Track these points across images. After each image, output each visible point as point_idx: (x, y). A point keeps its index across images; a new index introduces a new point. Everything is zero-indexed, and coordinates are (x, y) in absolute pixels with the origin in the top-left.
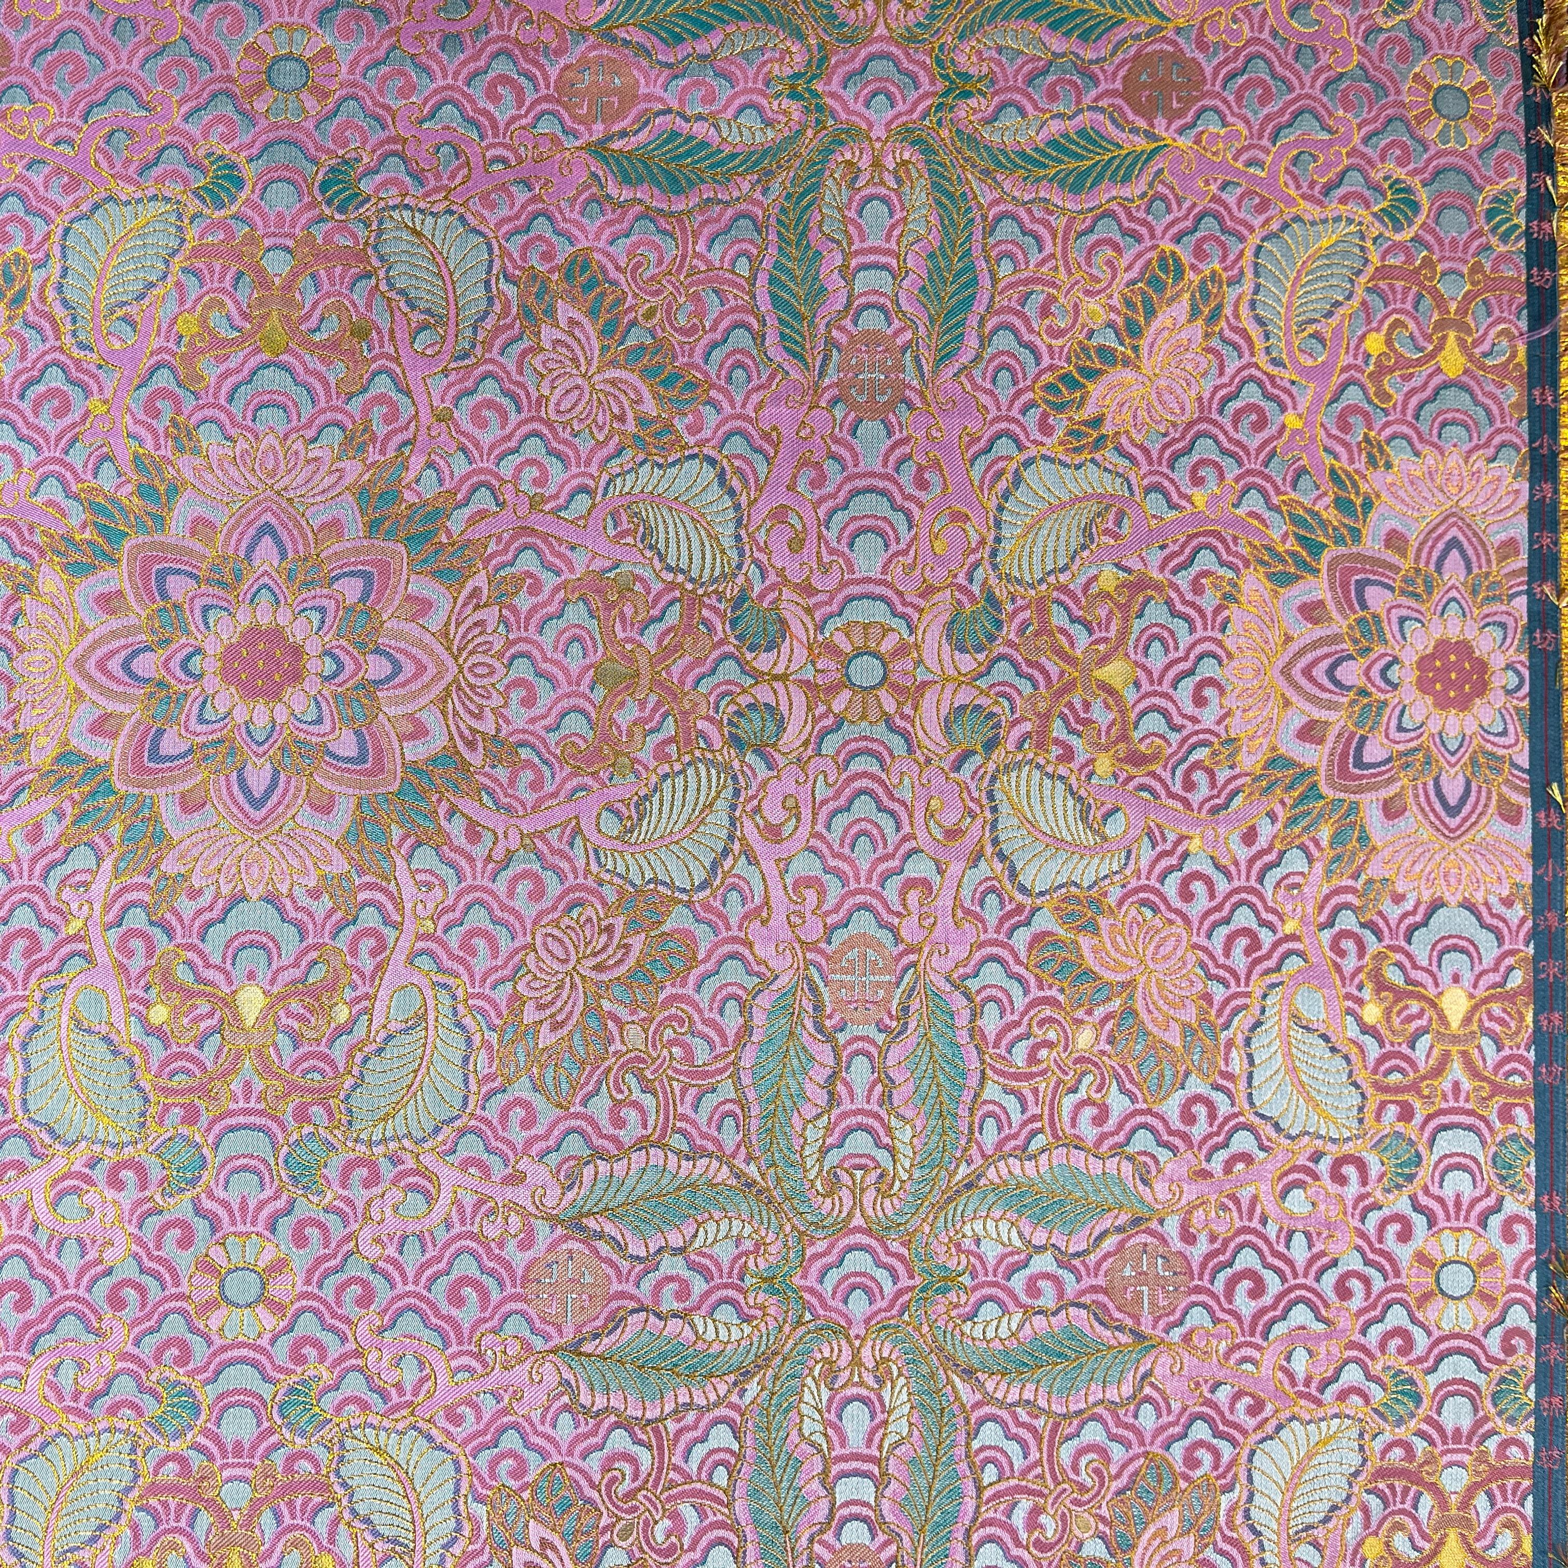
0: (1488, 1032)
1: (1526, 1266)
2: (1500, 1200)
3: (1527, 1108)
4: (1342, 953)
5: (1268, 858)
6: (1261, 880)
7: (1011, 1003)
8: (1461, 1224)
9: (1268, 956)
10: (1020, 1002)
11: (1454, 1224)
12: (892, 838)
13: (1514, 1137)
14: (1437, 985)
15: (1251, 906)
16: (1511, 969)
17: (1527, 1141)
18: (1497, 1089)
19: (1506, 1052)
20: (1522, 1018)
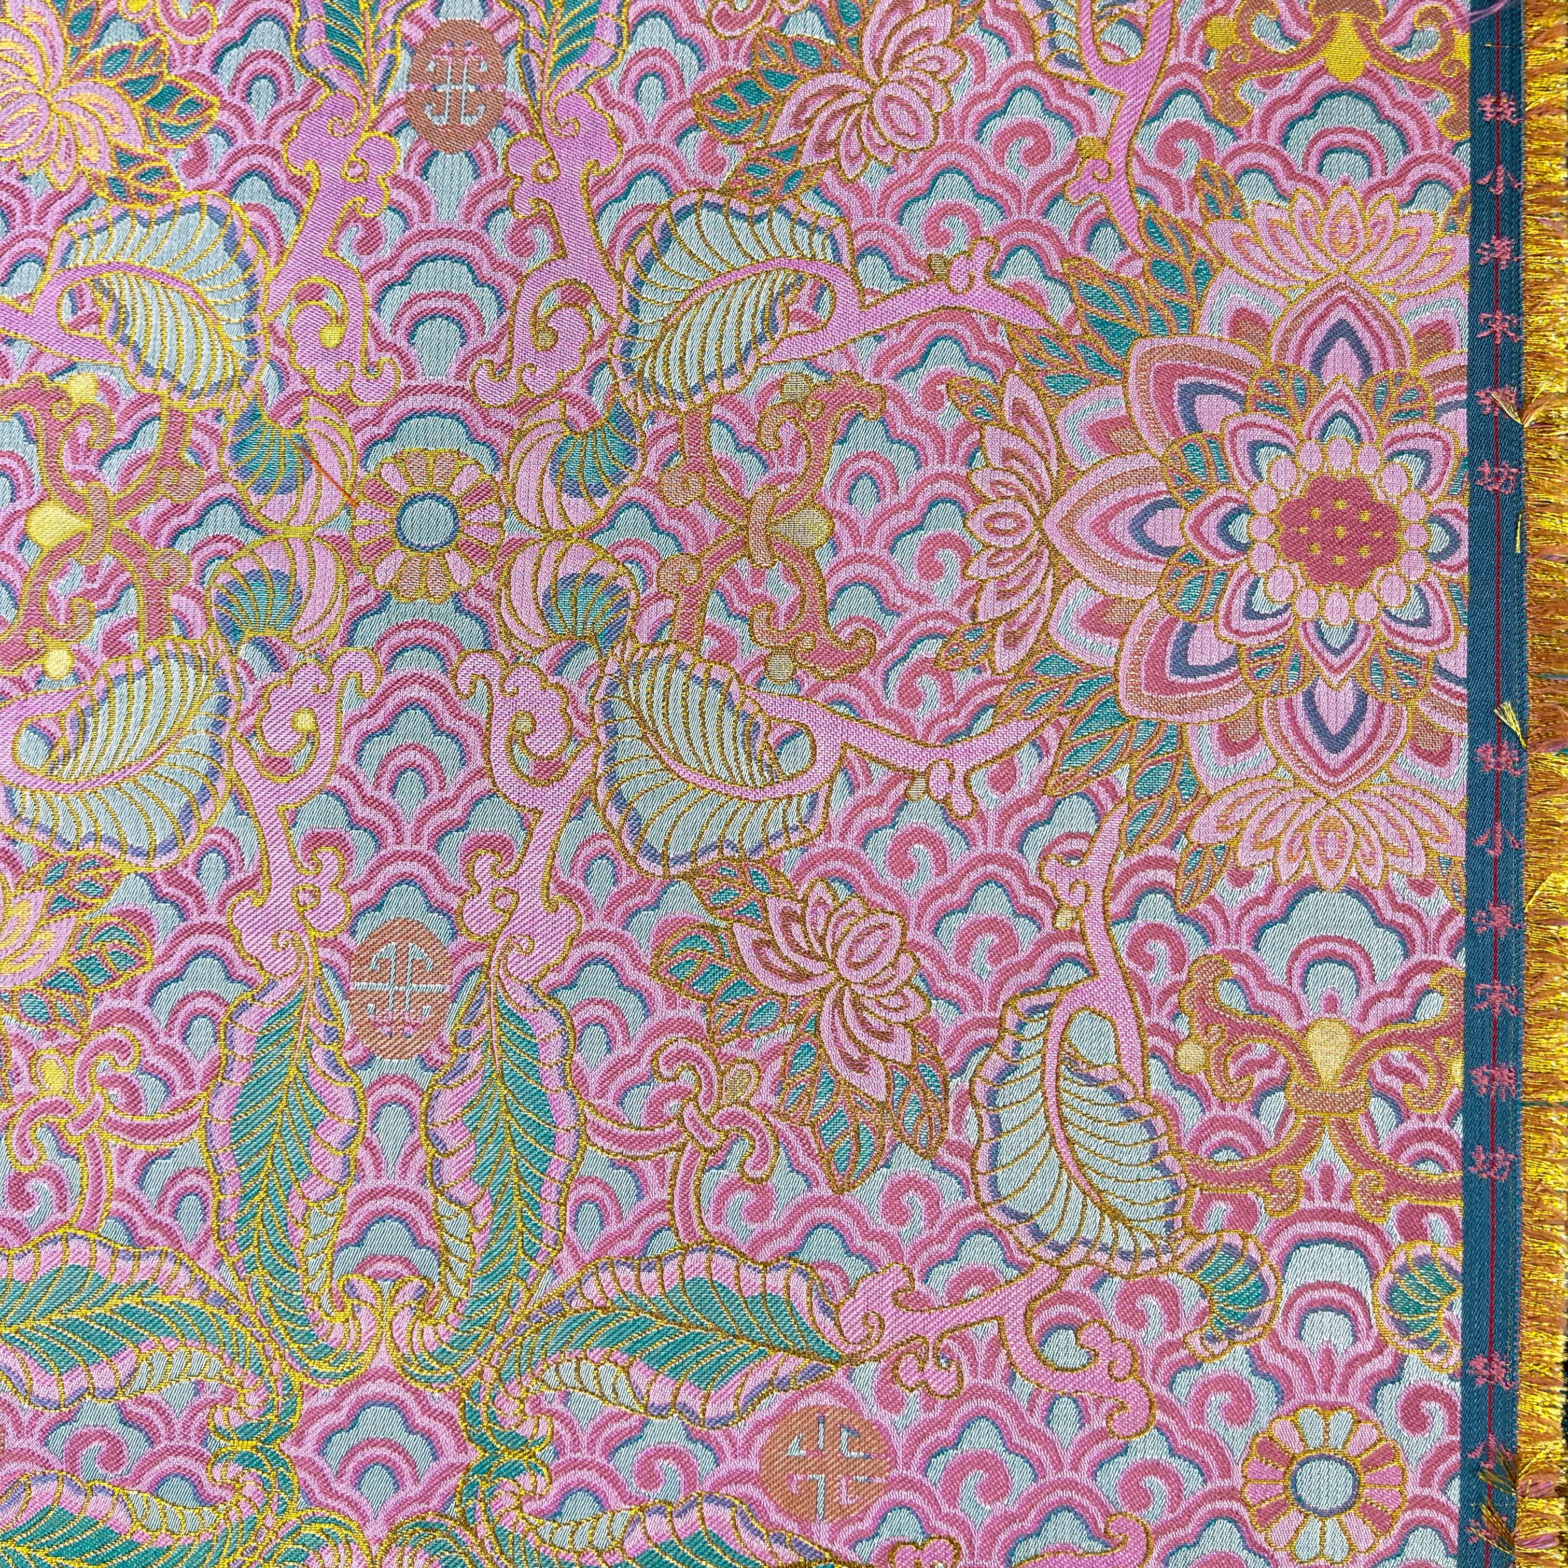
0: (1384, 1093)
1: (1442, 1468)
2: (1400, 1360)
3: (1448, 1214)
4: (1149, 963)
5: (1031, 812)
6: (1019, 844)
7: (625, 1026)
8: (1332, 1398)
9: (1029, 963)
10: (639, 1027)
11: (1323, 1397)
12: (455, 776)
13: (1423, 1262)
14: (1300, 1014)
15: (1005, 887)
16: (1427, 991)
17: (1450, 1269)
18: (1397, 1184)
19: (1413, 1124)
20: (1442, 1071)
